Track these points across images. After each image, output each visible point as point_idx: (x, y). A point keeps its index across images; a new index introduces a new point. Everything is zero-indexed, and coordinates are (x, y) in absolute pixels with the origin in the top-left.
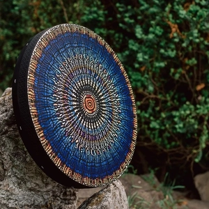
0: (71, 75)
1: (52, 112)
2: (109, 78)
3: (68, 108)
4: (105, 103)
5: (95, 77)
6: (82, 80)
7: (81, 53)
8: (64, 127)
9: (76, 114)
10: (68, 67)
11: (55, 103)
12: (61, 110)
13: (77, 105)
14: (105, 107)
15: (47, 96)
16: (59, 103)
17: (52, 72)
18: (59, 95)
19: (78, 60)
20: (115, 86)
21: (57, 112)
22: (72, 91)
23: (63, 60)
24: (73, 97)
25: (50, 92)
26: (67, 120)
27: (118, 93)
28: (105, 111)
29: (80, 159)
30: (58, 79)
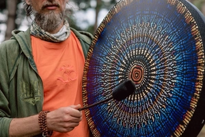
0: (129, 43)
1: (100, 70)
2: (174, 53)
3: (114, 72)
4: (154, 79)
5: (154, 48)
6: (139, 49)
7: (149, 21)
8: (103, 87)
9: (119, 79)
10: (130, 34)
11: (105, 64)
12: (108, 72)
13: (123, 72)
14: (152, 83)
15: (101, 57)
16: (109, 65)
17: (113, 37)
18: (111, 58)
19: (143, 27)
20: (177, 64)
21: (104, 72)
22: (124, 58)
23: (128, 27)
24: (123, 63)
25: (105, 53)
26: (109, 82)
27: (177, 73)
28: (151, 87)
29: (105, 120)
30: (116, 43)
